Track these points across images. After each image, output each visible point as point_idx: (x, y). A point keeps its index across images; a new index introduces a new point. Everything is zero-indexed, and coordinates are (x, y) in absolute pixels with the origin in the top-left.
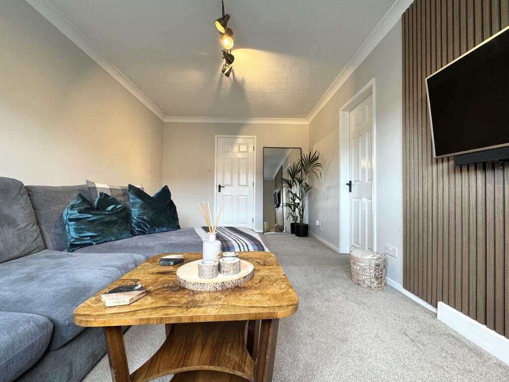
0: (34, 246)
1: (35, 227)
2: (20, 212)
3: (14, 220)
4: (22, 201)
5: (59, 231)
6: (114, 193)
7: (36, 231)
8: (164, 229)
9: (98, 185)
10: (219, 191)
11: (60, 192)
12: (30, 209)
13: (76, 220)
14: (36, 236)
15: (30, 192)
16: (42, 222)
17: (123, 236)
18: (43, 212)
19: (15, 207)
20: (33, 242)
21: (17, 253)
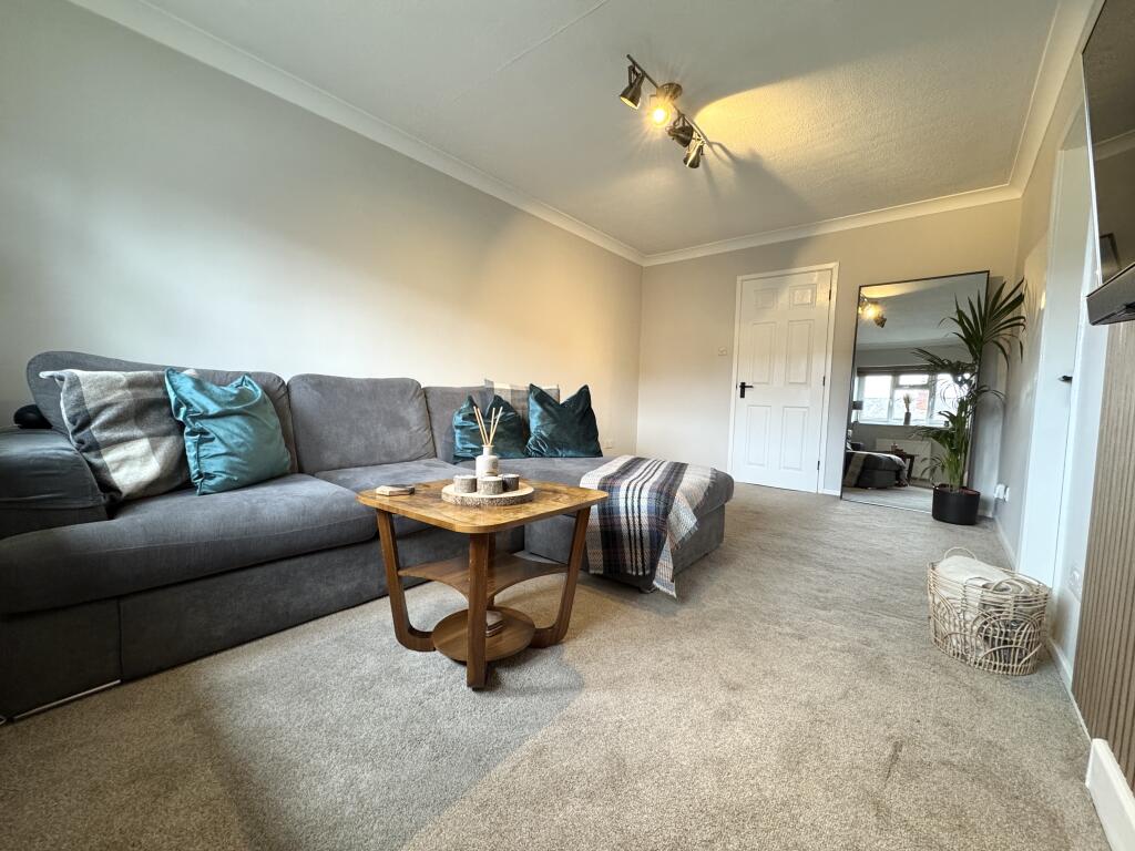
0: (423, 451)
1: (426, 432)
2: (413, 414)
3: (408, 424)
4: (416, 403)
5: (450, 440)
6: (516, 397)
7: (426, 436)
8: (570, 453)
9: (496, 386)
10: (742, 395)
11: (456, 394)
12: (423, 411)
13: (461, 428)
14: (426, 440)
15: (425, 393)
16: (435, 427)
17: (511, 455)
18: (436, 416)
19: (410, 410)
20: (424, 446)
21: (407, 456)
